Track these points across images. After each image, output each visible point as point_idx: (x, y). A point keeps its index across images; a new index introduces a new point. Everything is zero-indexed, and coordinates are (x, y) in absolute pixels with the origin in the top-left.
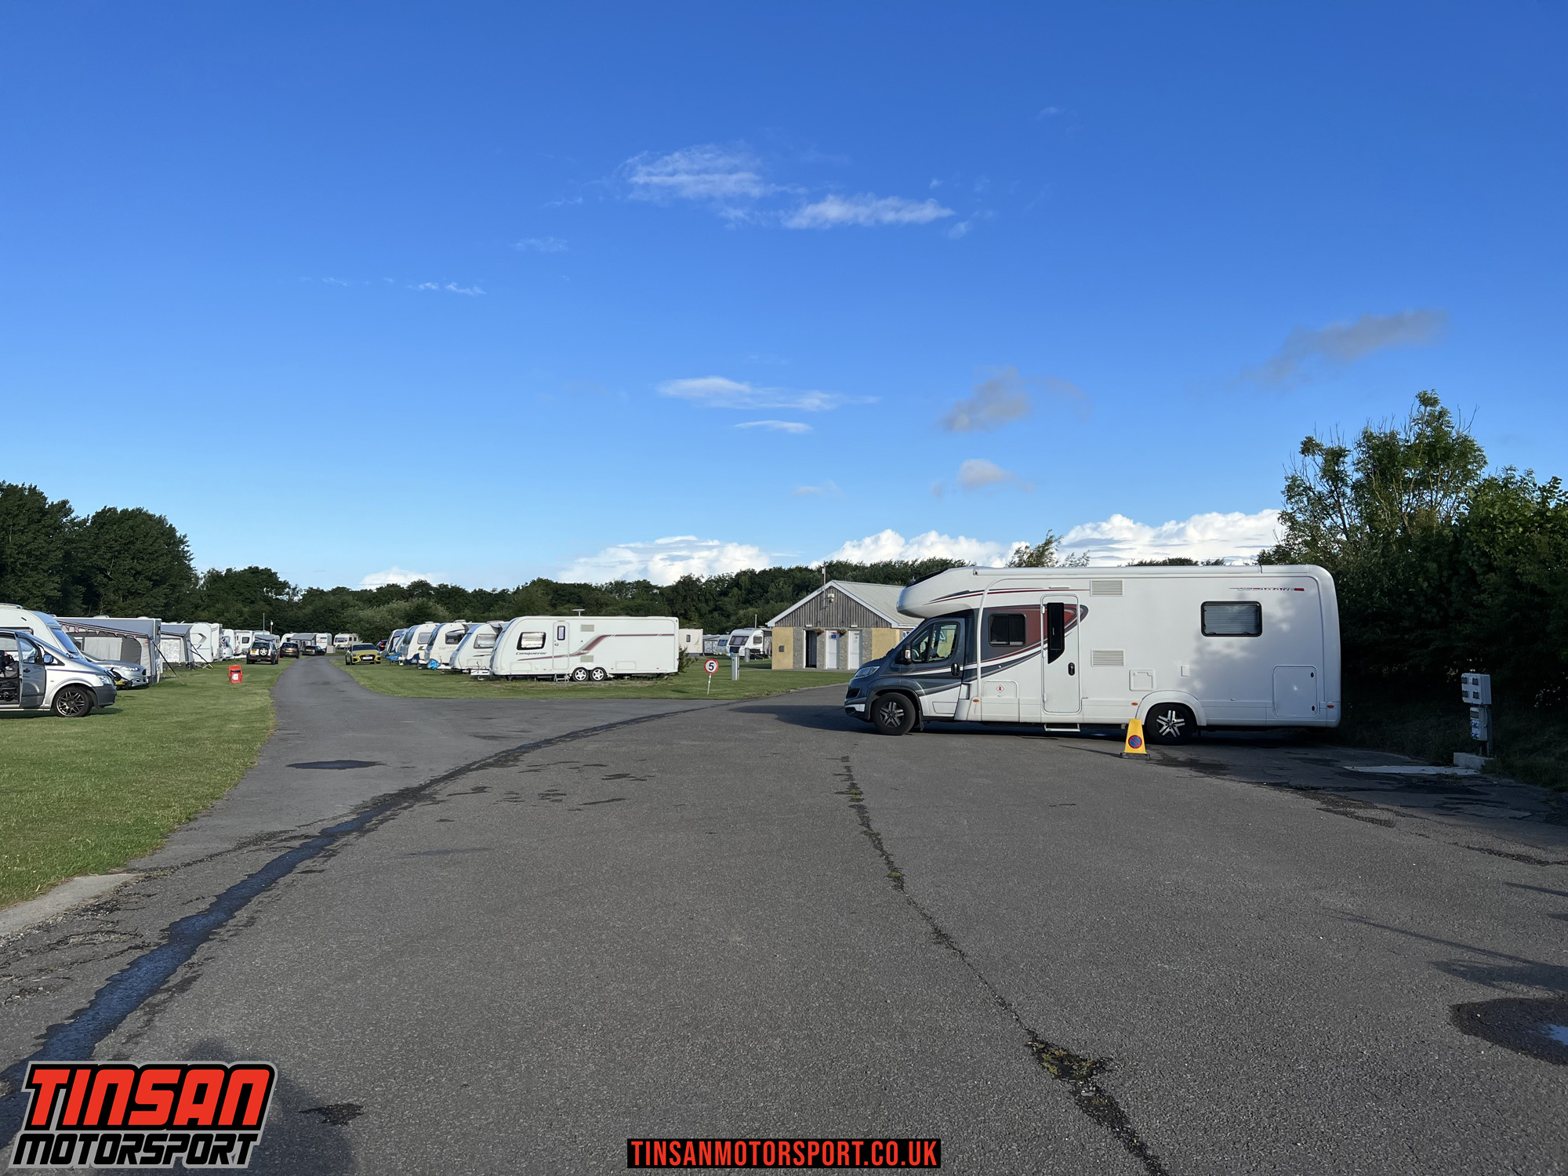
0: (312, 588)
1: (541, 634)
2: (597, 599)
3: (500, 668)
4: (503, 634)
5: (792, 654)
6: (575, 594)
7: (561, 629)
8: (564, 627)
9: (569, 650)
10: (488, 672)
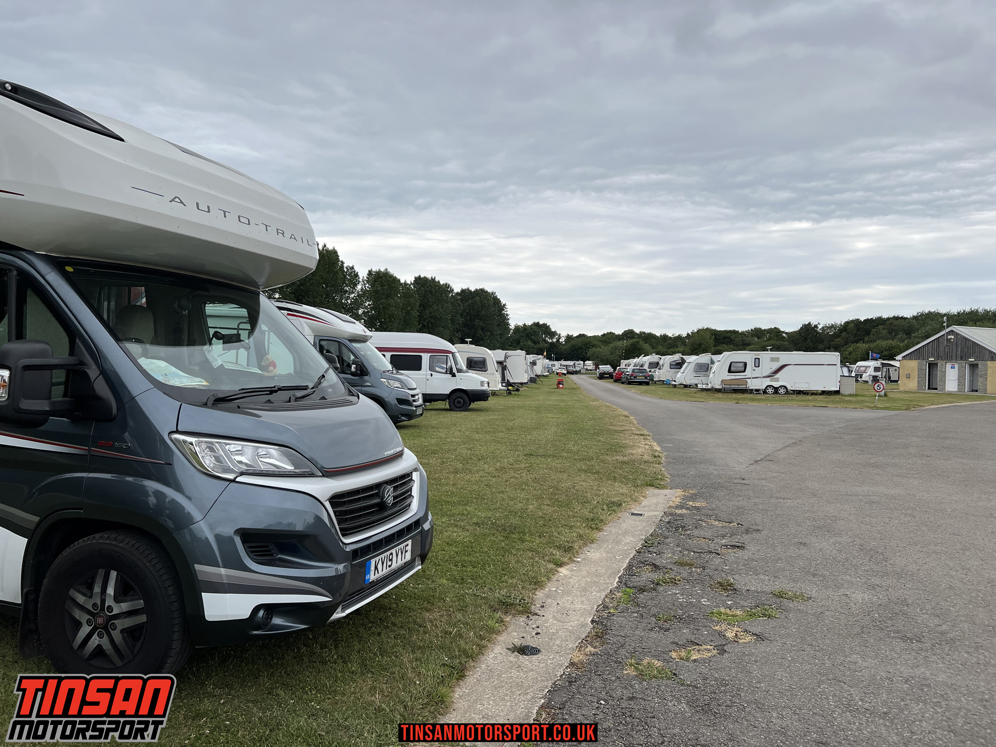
1: (743, 363)
2: (743, 341)
3: (717, 384)
4: (718, 363)
5: (916, 380)
6: (728, 338)
7: (757, 360)
8: (759, 359)
9: (762, 374)
10: (709, 387)
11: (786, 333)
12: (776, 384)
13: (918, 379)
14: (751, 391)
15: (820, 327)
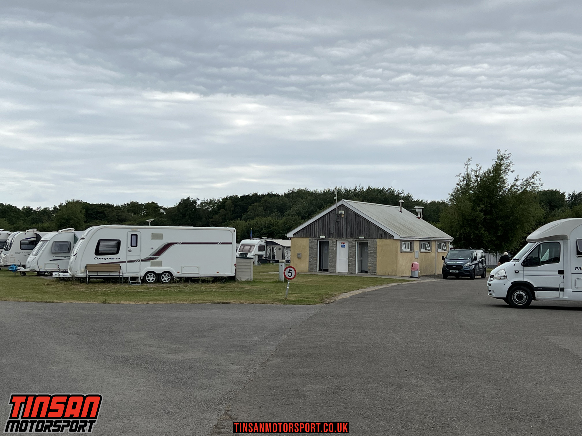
1: (116, 241)
2: (118, 216)
3: (79, 272)
4: (81, 241)
5: (307, 260)
6: (101, 213)
7: (134, 237)
8: (136, 235)
9: (140, 255)
10: (69, 275)
11: (164, 209)
12: (158, 270)
13: (309, 259)
14: (126, 280)
15: (199, 202)
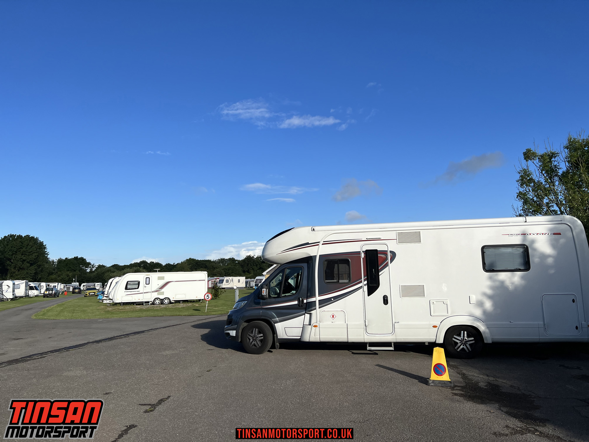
0: (100, 265)
1: (137, 282)
3: (116, 299)
8: (149, 278)
9: (151, 289)
10: (112, 301)
12: (162, 297)
